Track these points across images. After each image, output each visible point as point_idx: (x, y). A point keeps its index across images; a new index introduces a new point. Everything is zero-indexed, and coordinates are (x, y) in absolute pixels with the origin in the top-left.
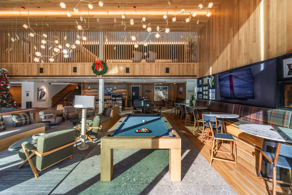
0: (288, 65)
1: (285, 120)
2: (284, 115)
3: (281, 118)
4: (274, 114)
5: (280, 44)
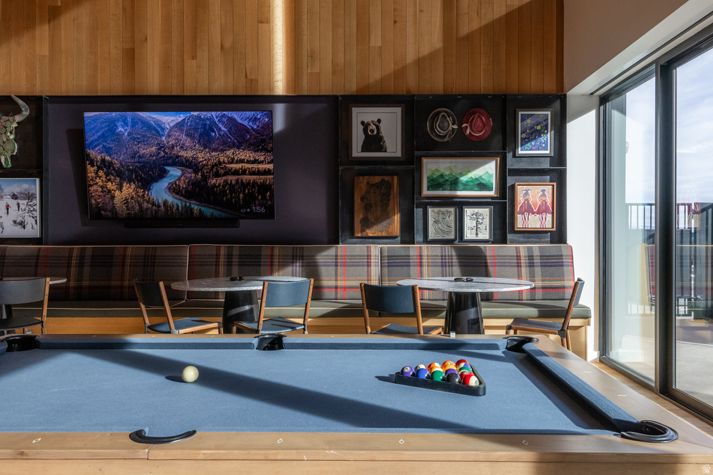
0: (363, 123)
2: (368, 256)
3: (363, 266)
4: (345, 259)
5: (341, 60)
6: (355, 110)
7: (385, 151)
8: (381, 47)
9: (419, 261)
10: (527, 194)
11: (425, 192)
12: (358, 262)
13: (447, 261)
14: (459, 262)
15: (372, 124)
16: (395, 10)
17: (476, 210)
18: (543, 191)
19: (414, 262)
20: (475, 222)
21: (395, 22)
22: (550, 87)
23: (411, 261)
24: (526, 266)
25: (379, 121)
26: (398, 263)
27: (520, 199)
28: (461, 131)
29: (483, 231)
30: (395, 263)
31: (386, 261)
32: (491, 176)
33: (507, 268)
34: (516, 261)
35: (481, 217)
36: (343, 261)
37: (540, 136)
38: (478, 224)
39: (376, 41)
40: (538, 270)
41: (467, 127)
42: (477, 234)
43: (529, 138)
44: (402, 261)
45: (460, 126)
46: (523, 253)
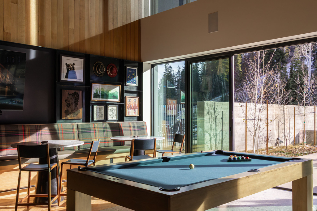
0: (66, 64)
1: (75, 134)
2: (73, 128)
3: (71, 133)
4: (62, 130)
5: (55, 32)
6: (63, 58)
7: (76, 79)
8: (74, 29)
9: (94, 130)
10: (130, 101)
11: (93, 99)
12: (69, 132)
13: (105, 129)
14: (111, 130)
15: (70, 65)
16: (80, 13)
17: (112, 107)
18: (135, 100)
19: (92, 131)
20: (111, 112)
21: (80, 19)
22: (136, 58)
23: (91, 130)
24: (133, 131)
25: (74, 64)
26: (86, 131)
27: (128, 103)
28: (106, 72)
29: (114, 116)
30: (84, 131)
31: (81, 131)
32: (117, 93)
33: (127, 132)
34: (129, 128)
35: (114, 110)
36: (62, 131)
37: (133, 78)
38: (113, 114)
39: (72, 26)
40: (137, 132)
41: (108, 71)
42: (112, 117)
43: (130, 78)
44: (88, 130)
45: (106, 70)
46: (132, 125)
